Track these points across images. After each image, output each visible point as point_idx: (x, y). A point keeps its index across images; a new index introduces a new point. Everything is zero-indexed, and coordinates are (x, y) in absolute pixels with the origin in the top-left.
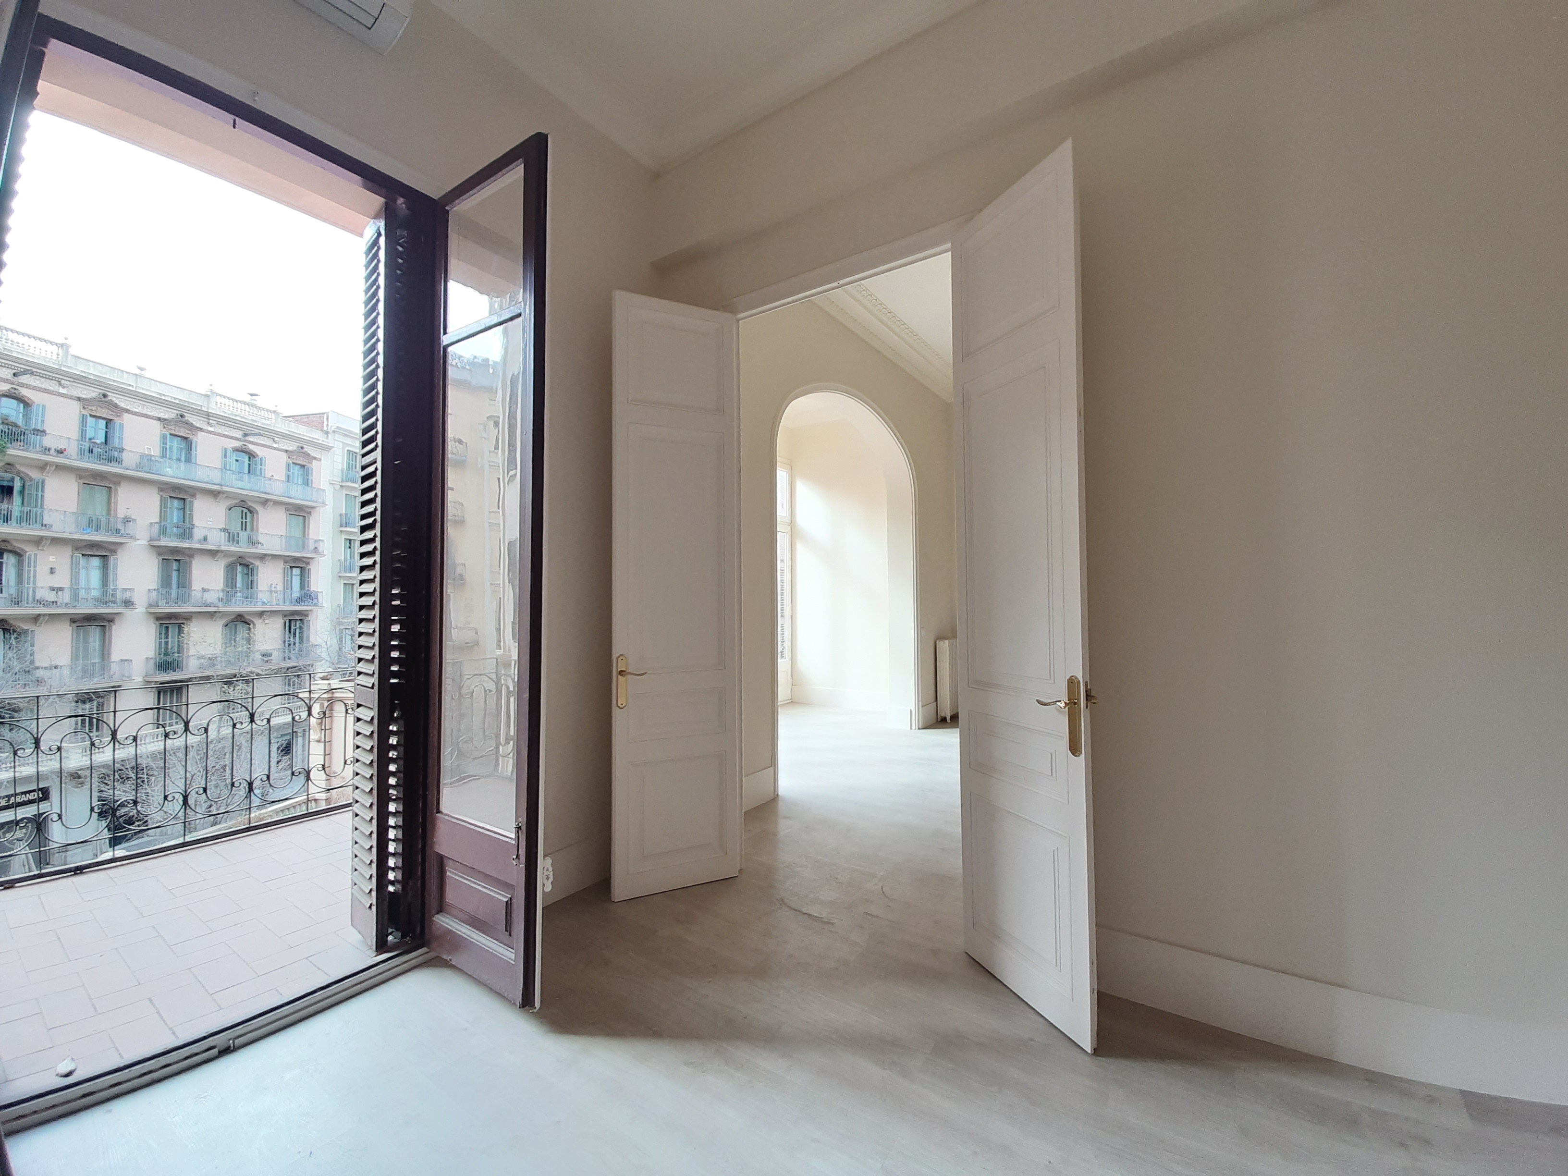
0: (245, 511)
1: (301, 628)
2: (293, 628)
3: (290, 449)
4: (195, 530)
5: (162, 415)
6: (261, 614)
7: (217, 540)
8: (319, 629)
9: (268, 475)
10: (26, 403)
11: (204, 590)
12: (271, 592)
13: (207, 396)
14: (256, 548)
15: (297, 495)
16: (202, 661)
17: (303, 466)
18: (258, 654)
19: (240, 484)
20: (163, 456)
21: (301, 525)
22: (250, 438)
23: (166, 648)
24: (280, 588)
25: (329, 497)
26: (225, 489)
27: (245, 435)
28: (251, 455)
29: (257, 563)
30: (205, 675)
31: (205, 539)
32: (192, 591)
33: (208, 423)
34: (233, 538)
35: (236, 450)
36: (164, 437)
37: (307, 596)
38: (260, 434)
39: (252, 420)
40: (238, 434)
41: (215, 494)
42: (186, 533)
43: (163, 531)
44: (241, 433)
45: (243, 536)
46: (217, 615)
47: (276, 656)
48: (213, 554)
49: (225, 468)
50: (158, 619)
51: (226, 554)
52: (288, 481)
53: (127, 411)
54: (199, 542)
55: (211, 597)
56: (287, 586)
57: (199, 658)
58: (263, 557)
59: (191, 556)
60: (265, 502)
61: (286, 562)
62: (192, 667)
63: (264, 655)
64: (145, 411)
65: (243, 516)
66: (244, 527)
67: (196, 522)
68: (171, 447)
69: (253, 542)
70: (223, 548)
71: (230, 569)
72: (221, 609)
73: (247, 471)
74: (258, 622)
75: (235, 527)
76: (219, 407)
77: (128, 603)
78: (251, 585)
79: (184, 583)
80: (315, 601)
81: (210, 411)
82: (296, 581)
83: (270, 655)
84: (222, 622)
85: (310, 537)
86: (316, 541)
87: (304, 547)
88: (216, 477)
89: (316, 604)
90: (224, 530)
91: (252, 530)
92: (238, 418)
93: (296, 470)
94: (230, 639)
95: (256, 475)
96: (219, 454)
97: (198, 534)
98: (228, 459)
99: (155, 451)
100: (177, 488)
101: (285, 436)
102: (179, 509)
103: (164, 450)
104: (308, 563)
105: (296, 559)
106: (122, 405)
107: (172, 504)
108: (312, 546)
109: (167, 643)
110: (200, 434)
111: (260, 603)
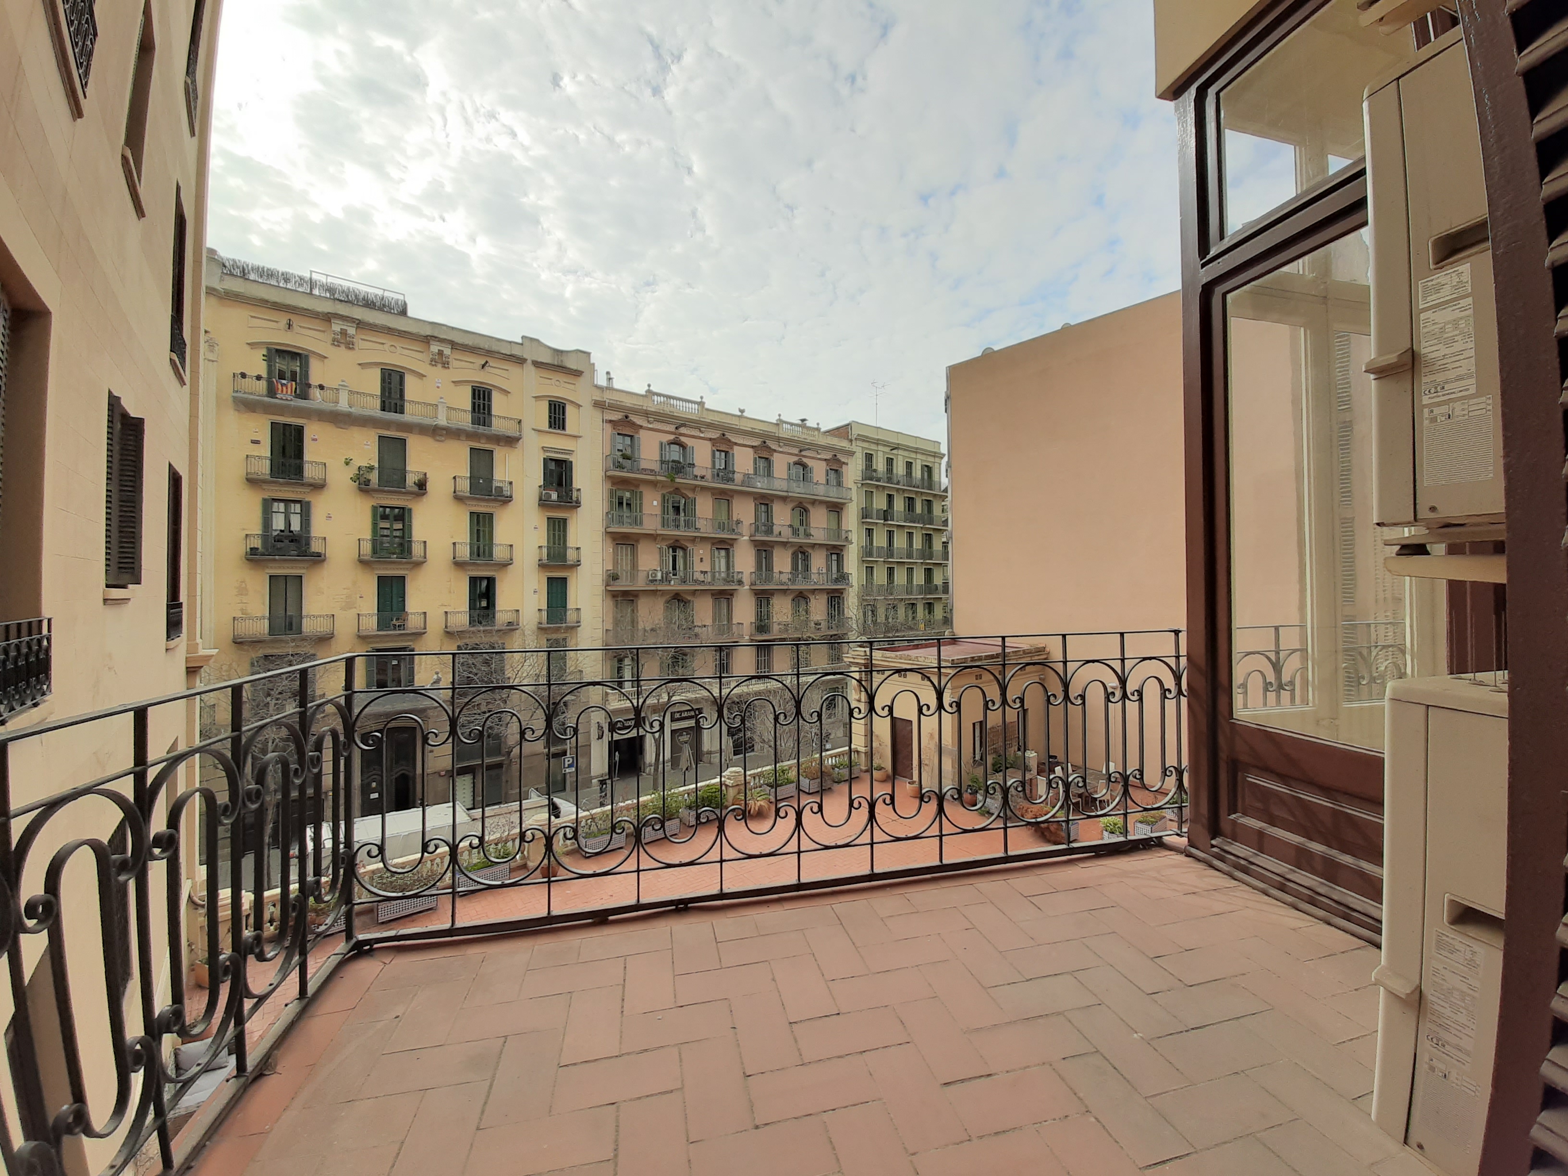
0: (802, 510)
1: (839, 603)
2: (833, 603)
3: (828, 458)
4: (775, 527)
5: (754, 444)
6: (813, 591)
7: (787, 535)
8: (850, 604)
9: (815, 481)
10: (683, 446)
11: (780, 572)
12: (819, 574)
13: (777, 425)
14: (809, 539)
15: (833, 495)
16: (780, 626)
17: (836, 471)
18: (813, 623)
19: (798, 490)
20: (755, 474)
21: (837, 519)
22: (803, 453)
23: (761, 616)
24: (824, 571)
25: (854, 495)
26: (790, 494)
27: (801, 451)
28: (804, 466)
29: (810, 551)
30: (782, 637)
31: (780, 533)
32: (773, 573)
33: (779, 446)
34: (795, 532)
35: (796, 463)
36: (755, 459)
37: (843, 577)
38: (809, 449)
39: (804, 439)
40: (796, 451)
41: (784, 499)
42: (769, 531)
43: (757, 529)
44: (798, 450)
45: (802, 529)
46: (788, 591)
47: (824, 625)
48: (784, 544)
49: (789, 479)
50: (756, 594)
51: (792, 544)
52: (828, 484)
53: (736, 444)
54: (777, 537)
55: (785, 578)
56: (829, 568)
57: (779, 624)
58: (813, 546)
59: (773, 547)
60: (814, 502)
61: (827, 550)
62: (775, 631)
63: (816, 624)
64: (745, 443)
65: (801, 514)
66: (801, 524)
67: (775, 521)
68: (759, 466)
69: (808, 535)
70: (790, 540)
71: (795, 556)
72: (790, 588)
73: (802, 479)
74: (812, 597)
75: (797, 524)
76: (785, 432)
77: (740, 582)
78: (807, 568)
79: (770, 568)
80: (847, 581)
81: (780, 436)
82: (834, 564)
83: (820, 624)
84: (791, 597)
85: (843, 528)
86: (847, 532)
87: (839, 536)
88: (784, 485)
89: (848, 584)
90: (791, 526)
91: (807, 525)
92: (796, 438)
93: (832, 475)
94: (796, 611)
95: (808, 482)
96: (786, 467)
97: (776, 530)
98: (791, 472)
99: (751, 471)
100: (763, 496)
101: (826, 448)
102: (765, 512)
103: (755, 468)
104: (842, 550)
105: (835, 547)
106: (733, 440)
107: (761, 507)
108: (844, 537)
109: (761, 611)
110: (775, 454)
111: (812, 583)
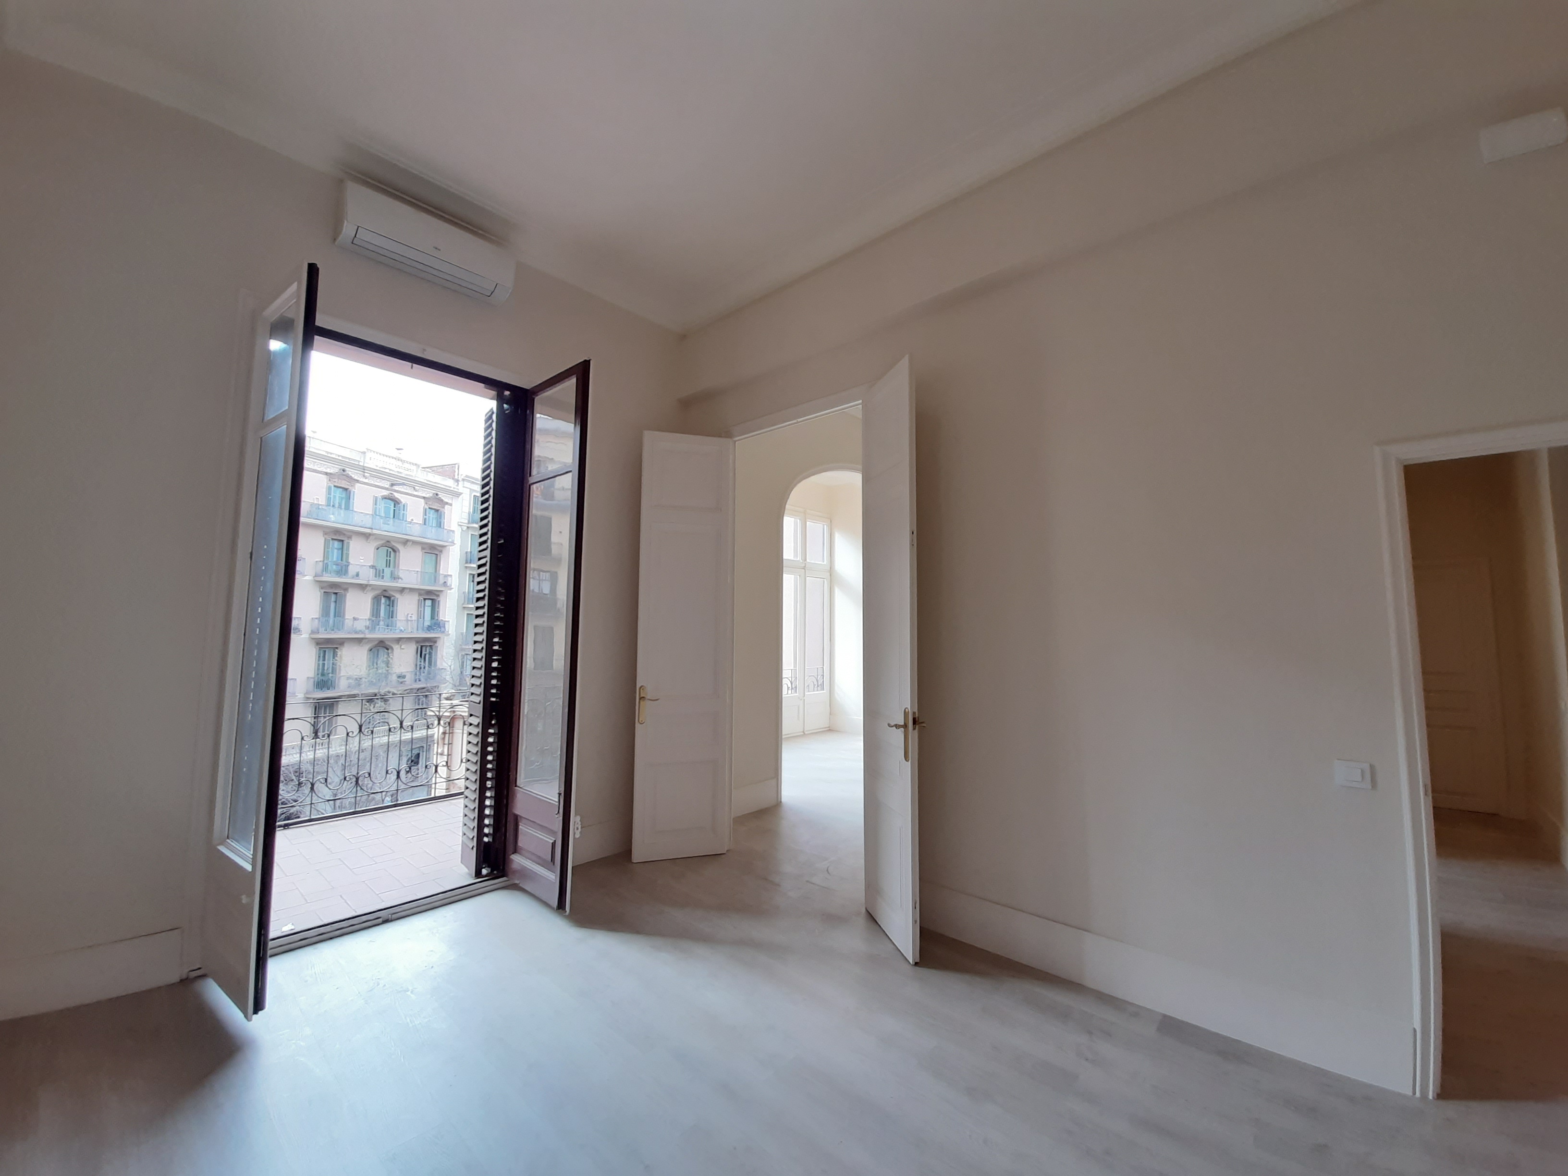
0: (390, 550)
1: (430, 654)
2: (423, 653)
3: (427, 496)
4: (350, 567)
5: (328, 471)
6: (399, 640)
7: (367, 577)
8: (444, 654)
9: (409, 520)
11: (355, 619)
12: (407, 620)
13: (364, 453)
14: (397, 582)
15: (431, 536)
16: (350, 681)
17: (437, 511)
18: (394, 675)
19: (386, 527)
20: (328, 505)
21: (434, 562)
22: (396, 488)
23: (323, 669)
24: (414, 618)
25: (457, 538)
26: (375, 531)
27: (392, 485)
28: (396, 502)
29: (397, 595)
30: (352, 693)
31: (357, 575)
32: (345, 619)
33: (364, 476)
34: (379, 574)
35: (385, 498)
36: (329, 488)
37: (436, 624)
38: (403, 484)
39: (398, 472)
40: (387, 484)
41: (367, 536)
42: (343, 570)
43: (325, 568)
44: (389, 483)
45: (388, 571)
46: (364, 641)
47: (409, 678)
48: (362, 587)
49: (375, 514)
50: (318, 644)
51: (373, 587)
52: (425, 524)
54: (353, 578)
55: (360, 625)
56: (421, 615)
57: (348, 678)
58: (402, 590)
59: (346, 590)
60: (405, 542)
61: (420, 595)
62: (342, 687)
63: (399, 677)
64: (316, 468)
65: (388, 554)
66: (388, 564)
67: (351, 560)
68: (335, 497)
69: (395, 577)
70: (371, 582)
71: (376, 600)
72: (368, 636)
73: (392, 516)
74: (396, 647)
75: (381, 565)
76: (372, 462)
77: (296, 630)
78: (391, 615)
79: (339, 613)
80: (443, 629)
81: (365, 465)
82: (428, 611)
83: (404, 677)
84: (367, 647)
85: (441, 572)
86: (446, 576)
87: (435, 581)
88: (368, 522)
89: (443, 632)
90: (373, 567)
91: (394, 567)
92: (387, 471)
93: (432, 515)
94: (373, 662)
95: (399, 519)
96: (371, 502)
97: (352, 570)
98: (378, 506)
99: (322, 501)
100: (337, 531)
101: (423, 485)
102: (338, 549)
103: (329, 499)
104: (438, 596)
105: (429, 592)
107: (333, 544)
108: (442, 581)
109: (324, 664)
110: (358, 485)
111: (398, 631)
